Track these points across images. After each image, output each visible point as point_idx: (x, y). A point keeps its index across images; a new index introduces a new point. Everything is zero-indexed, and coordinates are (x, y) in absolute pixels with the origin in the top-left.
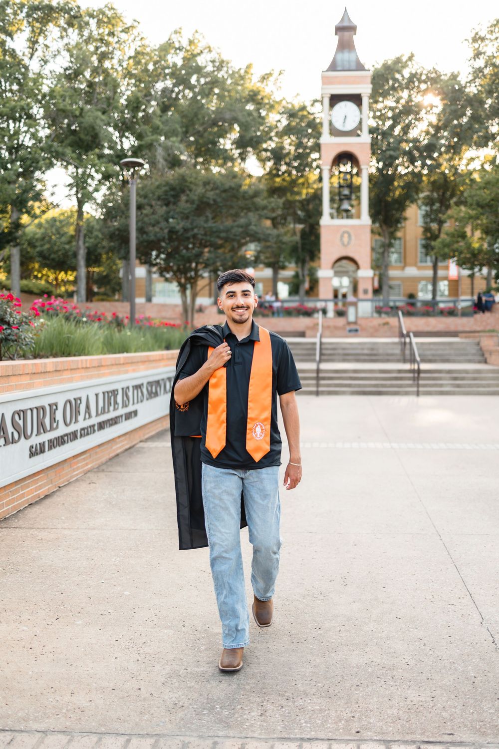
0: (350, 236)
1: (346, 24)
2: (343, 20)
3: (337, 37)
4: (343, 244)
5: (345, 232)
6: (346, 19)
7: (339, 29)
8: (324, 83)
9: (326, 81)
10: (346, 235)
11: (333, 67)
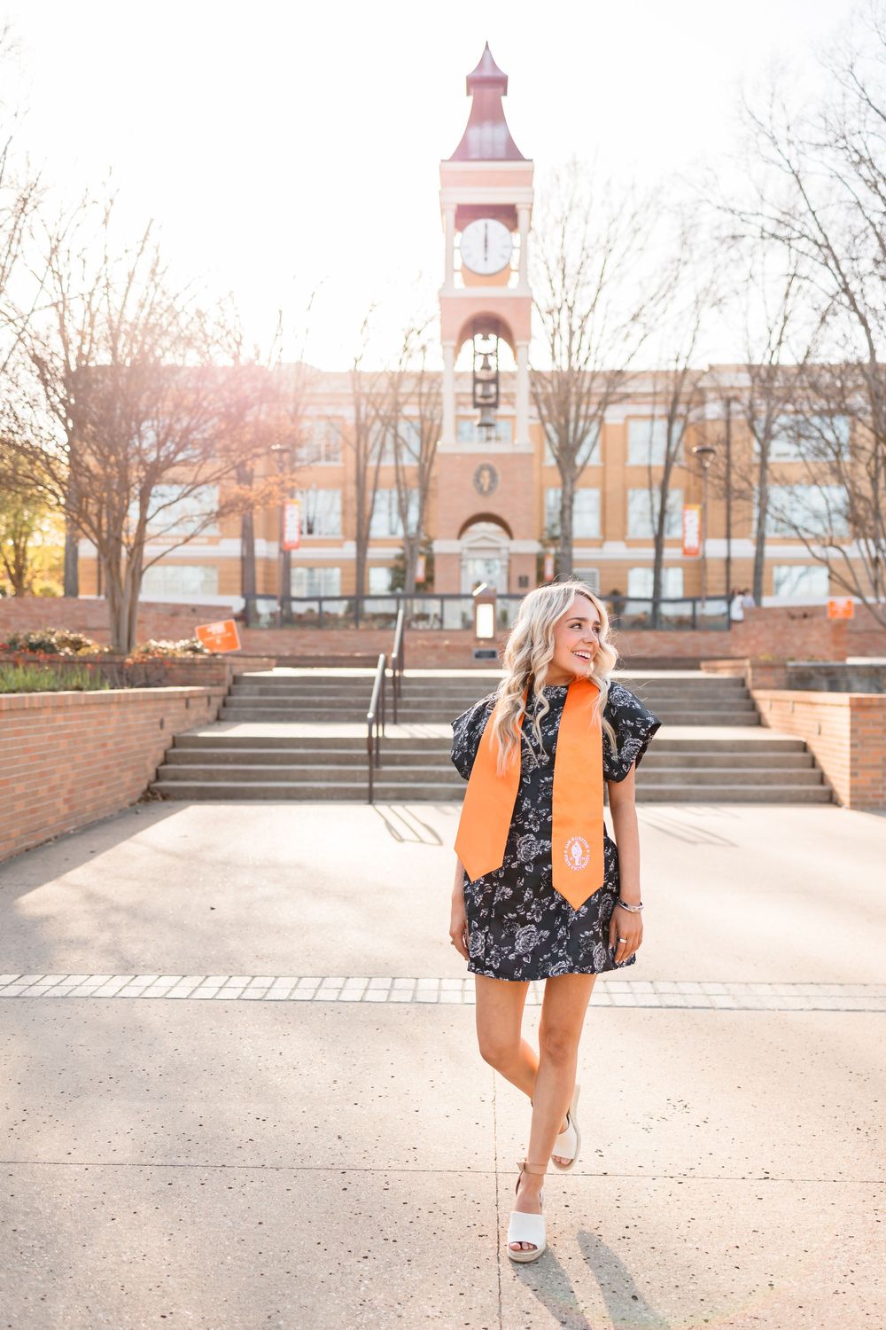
0: (493, 475)
1: (487, 73)
2: (481, 65)
3: (471, 98)
4: (481, 490)
5: (482, 468)
6: (487, 63)
7: (474, 83)
8: (444, 184)
9: (447, 180)
10: (486, 474)
11: (463, 153)
